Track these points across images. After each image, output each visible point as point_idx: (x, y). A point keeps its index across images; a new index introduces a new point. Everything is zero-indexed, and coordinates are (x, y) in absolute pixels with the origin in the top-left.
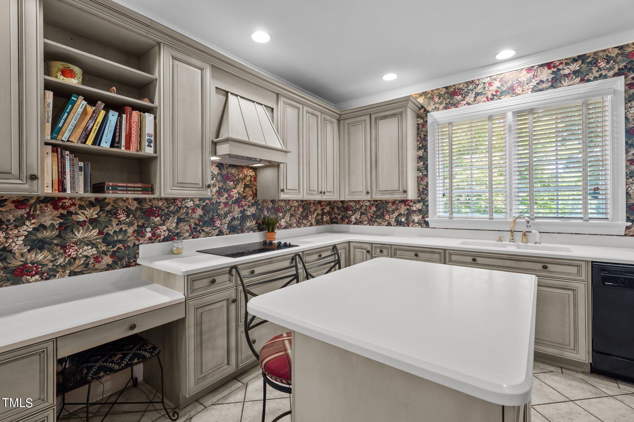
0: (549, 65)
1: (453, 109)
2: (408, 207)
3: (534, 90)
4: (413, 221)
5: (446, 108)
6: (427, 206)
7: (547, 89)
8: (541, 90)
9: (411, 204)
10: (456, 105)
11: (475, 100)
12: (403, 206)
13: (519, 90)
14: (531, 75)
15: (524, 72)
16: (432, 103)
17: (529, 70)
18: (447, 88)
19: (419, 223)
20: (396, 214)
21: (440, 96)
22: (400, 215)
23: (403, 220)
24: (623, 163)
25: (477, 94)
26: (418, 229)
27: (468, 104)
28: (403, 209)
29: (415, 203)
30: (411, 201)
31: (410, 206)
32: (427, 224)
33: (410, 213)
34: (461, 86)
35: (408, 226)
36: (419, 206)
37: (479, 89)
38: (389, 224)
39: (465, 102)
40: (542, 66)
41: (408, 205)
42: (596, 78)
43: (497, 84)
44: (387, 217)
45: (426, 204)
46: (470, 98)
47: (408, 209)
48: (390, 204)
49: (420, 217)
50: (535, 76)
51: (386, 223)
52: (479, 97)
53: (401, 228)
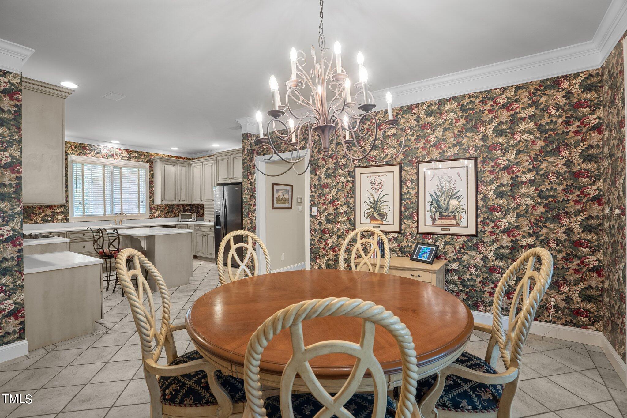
0: (127, 150)
1: (84, 157)
2: (53, 210)
3: (122, 159)
4: (57, 219)
5: (79, 154)
6: (68, 209)
7: (126, 160)
8: (124, 160)
9: (55, 208)
10: (86, 155)
11: (96, 155)
12: (48, 210)
13: (116, 157)
14: (120, 152)
15: (118, 150)
16: (70, 149)
17: (120, 150)
18: (80, 144)
19: (62, 220)
20: (42, 215)
21: (76, 147)
22: (46, 215)
23: (49, 219)
24: (149, 193)
25: (97, 153)
26: (62, 224)
27: (93, 156)
28: (49, 212)
29: (58, 207)
30: (55, 207)
31: (54, 210)
32: (67, 220)
33: (54, 214)
34: (89, 146)
35: (53, 222)
36: (61, 209)
37: (98, 150)
38: (36, 222)
39: (90, 155)
40: (125, 150)
41: (53, 209)
42: (141, 161)
43: (106, 151)
44: (34, 218)
45: (67, 208)
46: (94, 153)
47: (52, 212)
48: (37, 209)
49: (63, 216)
50: (122, 153)
51: (33, 222)
52: (98, 155)
53: (47, 224)
